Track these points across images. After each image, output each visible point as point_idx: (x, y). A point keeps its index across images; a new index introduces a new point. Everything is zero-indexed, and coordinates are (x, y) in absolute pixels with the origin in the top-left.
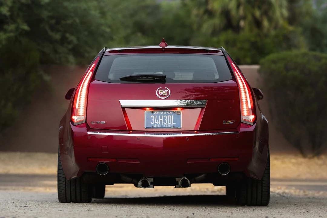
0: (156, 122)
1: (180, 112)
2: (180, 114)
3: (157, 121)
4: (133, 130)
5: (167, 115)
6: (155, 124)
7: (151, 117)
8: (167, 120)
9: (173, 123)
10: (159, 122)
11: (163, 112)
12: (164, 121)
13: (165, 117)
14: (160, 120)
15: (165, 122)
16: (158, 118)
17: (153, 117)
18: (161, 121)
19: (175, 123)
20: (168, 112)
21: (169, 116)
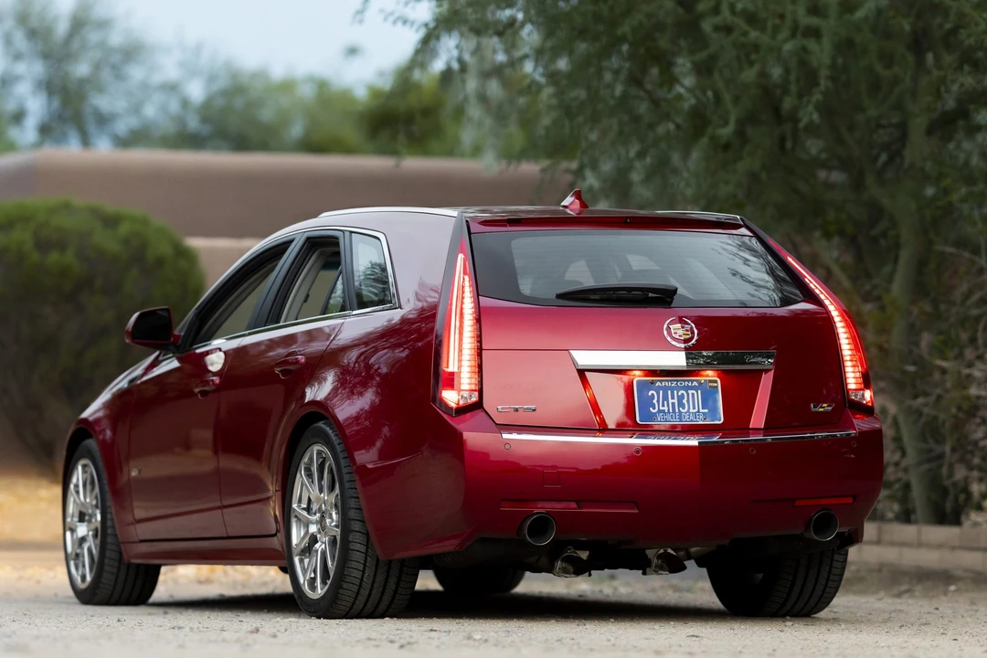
0: (661, 408)
1: (716, 382)
2: (717, 387)
3: (663, 406)
4: (610, 427)
5: (687, 389)
6: (659, 411)
7: (650, 394)
8: (688, 401)
9: (701, 411)
10: (668, 406)
11: (678, 381)
12: (681, 405)
13: (683, 394)
14: (671, 401)
15: (684, 409)
16: (665, 398)
17: (653, 394)
18: (673, 404)
19: (706, 411)
20: (688, 381)
21: (690, 392)
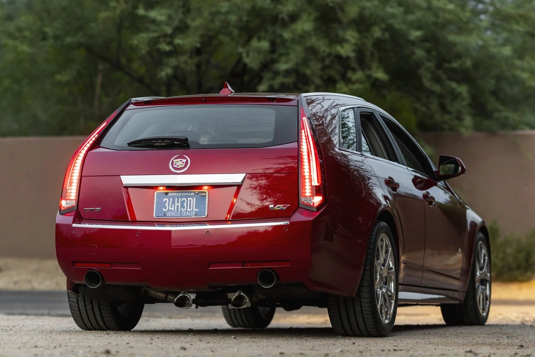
0: (170, 208)
1: (205, 193)
2: (205, 196)
3: (171, 207)
4: (137, 220)
5: (187, 197)
6: (169, 210)
7: (164, 200)
8: (187, 204)
9: (194, 210)
10: (174, 207)
11: (182, 192)
12: (183, 206)
13: (184, 200)
14: (176, 204)
15: (184, 208)
16: (173, 202)
17: (166, 201)
18: (178, 206)
19: (198, 210)
20: (188, 192)
21: (189, 199)
